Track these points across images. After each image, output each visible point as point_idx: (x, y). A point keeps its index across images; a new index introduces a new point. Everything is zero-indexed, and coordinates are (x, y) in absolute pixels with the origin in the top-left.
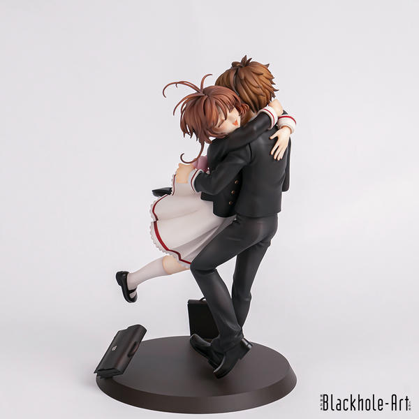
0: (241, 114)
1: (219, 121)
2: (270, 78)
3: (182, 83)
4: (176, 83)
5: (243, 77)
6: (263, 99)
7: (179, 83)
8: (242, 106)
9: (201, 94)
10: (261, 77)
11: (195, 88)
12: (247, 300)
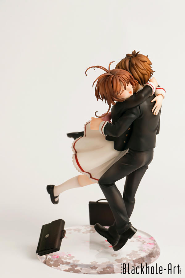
0: (133, 87)
1: (121, 91)
2: (150, 64)
3: (97, 67)
4: (94, 67)
5: (135, 64)
6: (146, 77)
7: (96, 67)
8: (134, 82)
9: (109, 74)
10: (146, 63)
11: (105, 70)
12: (133, 202)
